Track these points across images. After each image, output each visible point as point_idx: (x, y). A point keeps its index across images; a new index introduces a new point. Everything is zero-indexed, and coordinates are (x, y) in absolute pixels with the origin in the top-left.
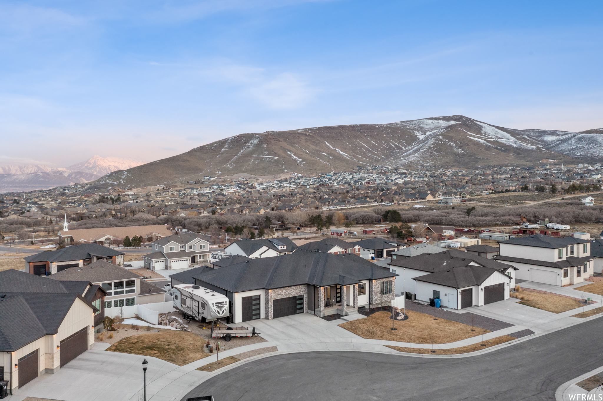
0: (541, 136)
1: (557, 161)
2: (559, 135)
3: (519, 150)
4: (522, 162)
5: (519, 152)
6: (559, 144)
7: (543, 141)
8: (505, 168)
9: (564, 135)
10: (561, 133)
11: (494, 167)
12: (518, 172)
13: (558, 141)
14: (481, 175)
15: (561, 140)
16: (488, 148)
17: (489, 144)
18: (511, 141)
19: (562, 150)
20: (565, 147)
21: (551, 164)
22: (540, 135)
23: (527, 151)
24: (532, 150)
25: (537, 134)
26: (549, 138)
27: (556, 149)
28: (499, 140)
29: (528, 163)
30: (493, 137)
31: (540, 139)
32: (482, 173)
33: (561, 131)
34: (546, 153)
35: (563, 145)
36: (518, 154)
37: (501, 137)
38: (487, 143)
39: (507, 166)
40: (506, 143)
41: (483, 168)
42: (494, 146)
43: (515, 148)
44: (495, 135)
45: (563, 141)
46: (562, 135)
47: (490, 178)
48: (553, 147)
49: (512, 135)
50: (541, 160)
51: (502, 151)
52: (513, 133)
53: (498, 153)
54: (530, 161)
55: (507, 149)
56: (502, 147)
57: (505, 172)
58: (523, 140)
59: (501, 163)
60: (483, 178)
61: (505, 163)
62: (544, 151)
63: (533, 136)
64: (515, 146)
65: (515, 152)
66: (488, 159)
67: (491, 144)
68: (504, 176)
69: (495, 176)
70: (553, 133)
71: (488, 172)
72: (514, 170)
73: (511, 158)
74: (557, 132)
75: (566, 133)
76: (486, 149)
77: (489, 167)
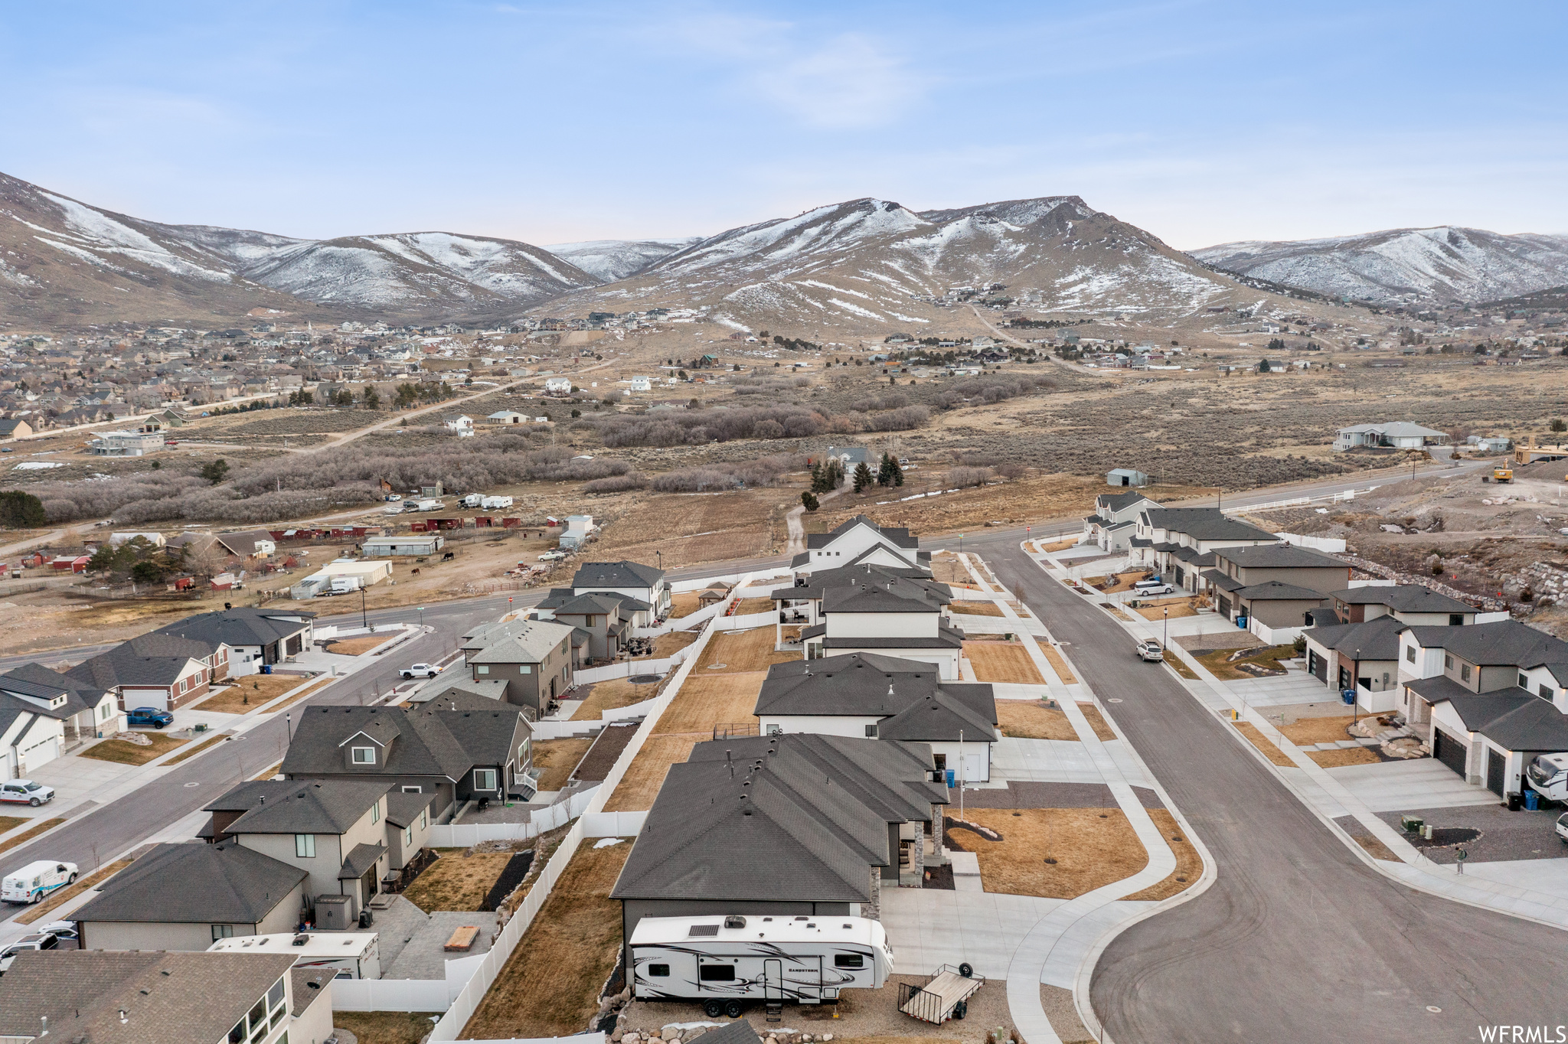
0: (227, 245)
1: (289, 313)
2: (270, 245)
3: (187, 281)
4: (201, 315)
5: (185, 285)
6: (276, 269)
7: (233, 258)
8: (167, 330)
9: (282, 245)
10: (273, 241)
11: (134, 327)
12: (206, 343)
13: (273, 259)
14: (106, 352)
15: (280, 259)
16: (106, 275)
17: (102, 261)
18: (156, 255)
19: (286, 284)
20: (292, 276)
21: (278, 321)
22: (224, 241)
23: (207, 284)
24: (220, 284)
25: (215, 239)
26: (248, 252)
27: (271, 280)
28: (127, 251)
29: (219, 318)
30: (104, 241)
31: (225, 252)
32: (107, 345)
33: (275, 236)
34: (256, 291)
35: (288, 272)
36: (187, 292)
37: (122, 241)
38: (97, 260)
39: (168, 325)
40: (147, 260)
41: (104, 330)
42: (117, 268)
43: (174, 275)
44: (105, 234)
45: (286, 262)
46: (278, 246)
47: (138, 358)
48: (263, 275)
49: (154, 239)
50: (250, 309)
51: (143, 281)
52: (157, 233)
53: (133, 290)
54: (222, 312)
55: (154, 278)
56: (142, 272)
57: (168, 347)
58: (183, 252)
59: (151, 317)
60: (118, 359)
61: (162, 317)
62: (251, 285)
63: (207, 245)
64: (173, 269)
65: (179, 288)
66: (111, 306)
67: (109, 261)
68: (174, 355)
69: (152, 355)
70: (256, 239)
71: (122, 342)
72: (192, 337)
73: (171, 303)
74: (265, 237)
75: (286, 242)
76: (100, 277)
77: (119, 328)
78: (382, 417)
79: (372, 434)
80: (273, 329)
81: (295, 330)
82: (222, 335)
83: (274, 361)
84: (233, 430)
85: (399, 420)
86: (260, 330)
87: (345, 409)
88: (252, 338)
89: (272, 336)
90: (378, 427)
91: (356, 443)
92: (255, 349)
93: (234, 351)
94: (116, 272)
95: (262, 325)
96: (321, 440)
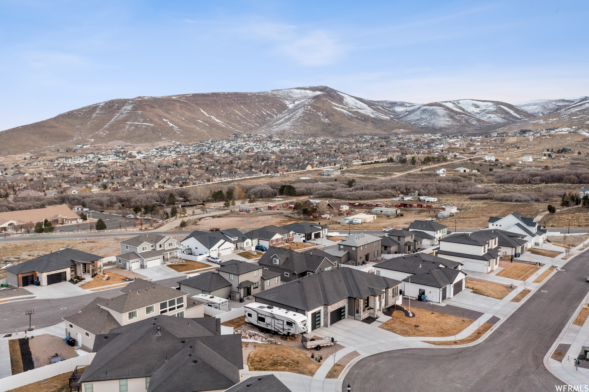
0: (392, 107)
1: (407, 131)
2: (407, 107)
3: (376, 120)
4: (378, 131)
5: (375, 121)
6: (407, 115)
7: (394, 112)
8: (366, 136)
9: (411, 106)
10: (408, 105)
11: (356, 135)
12: (376, 141)
13: (407, 112)
14: (346, 143)
15: (409, 111)
16: (351, 119)
17: (350, 114)
18: (368, 111)
19: (409, 120)
20: (412, 117)
21: (402, 133)
22: (391, 106)
23: (382, 121)
24: (386, 121)
25: (389, 105)
26: (399, 109)
27: (405, 119)
28: (359, 111)
29: (384, 133)
30: (354, 107)
31: (391, 109)
32: (347, 141)
33: (409, 103)
34: (398, 123)
35: (411, 116)
36: (375, 124)
37: (359, 107)
38: (349, 113)
39: (366, 135)
40: (364, 113)
41: (347, 137)
42: (355, 116)
43: (372, 118)
44: (354, 105)
45: (410, 112)
46: (409, 107)
47: (354, 146)
48: (402, 117)
49: (369, 106)
50: (394, 129)
51: (362, 120)
52: (370, 104)
53: (358, 123)
54: (385, 130)
55: (365, 119)
56: (362, 117)
57: (365, 142)
58: (378, 110)
59: (362, 132)
60: (348, 146)
61: (365, 132)
62: (396, 121)
63: (386, 107)
64: (372, 116)
65: (373, 122)
66: (351, 128)
67: (352, 114)
68: (365, 145)
69: (358, 145)
70: (402, 104)
71: (351, 141)
72: (372, 139)
73: (369, 128)
74: (405, 104)
75: (413, 105)
76: (349, 119)
77: (352, 136)
78: (416, 168)
79: (408, 174)
80: (400, 136)
81: (407, 136)
82: (382, 138)
83: (395, 147)
84: (364, 170)
85: (420, 169)
86: (396, 136)
87: (404, 164)
88: (392, 139)
89: (399, 139)
90: (412, 171)
91: (402, 176)
92: (392, 143)
93: (385, 144)
94: (354, 117)
95: (396, 134)
96: (390, 175)
